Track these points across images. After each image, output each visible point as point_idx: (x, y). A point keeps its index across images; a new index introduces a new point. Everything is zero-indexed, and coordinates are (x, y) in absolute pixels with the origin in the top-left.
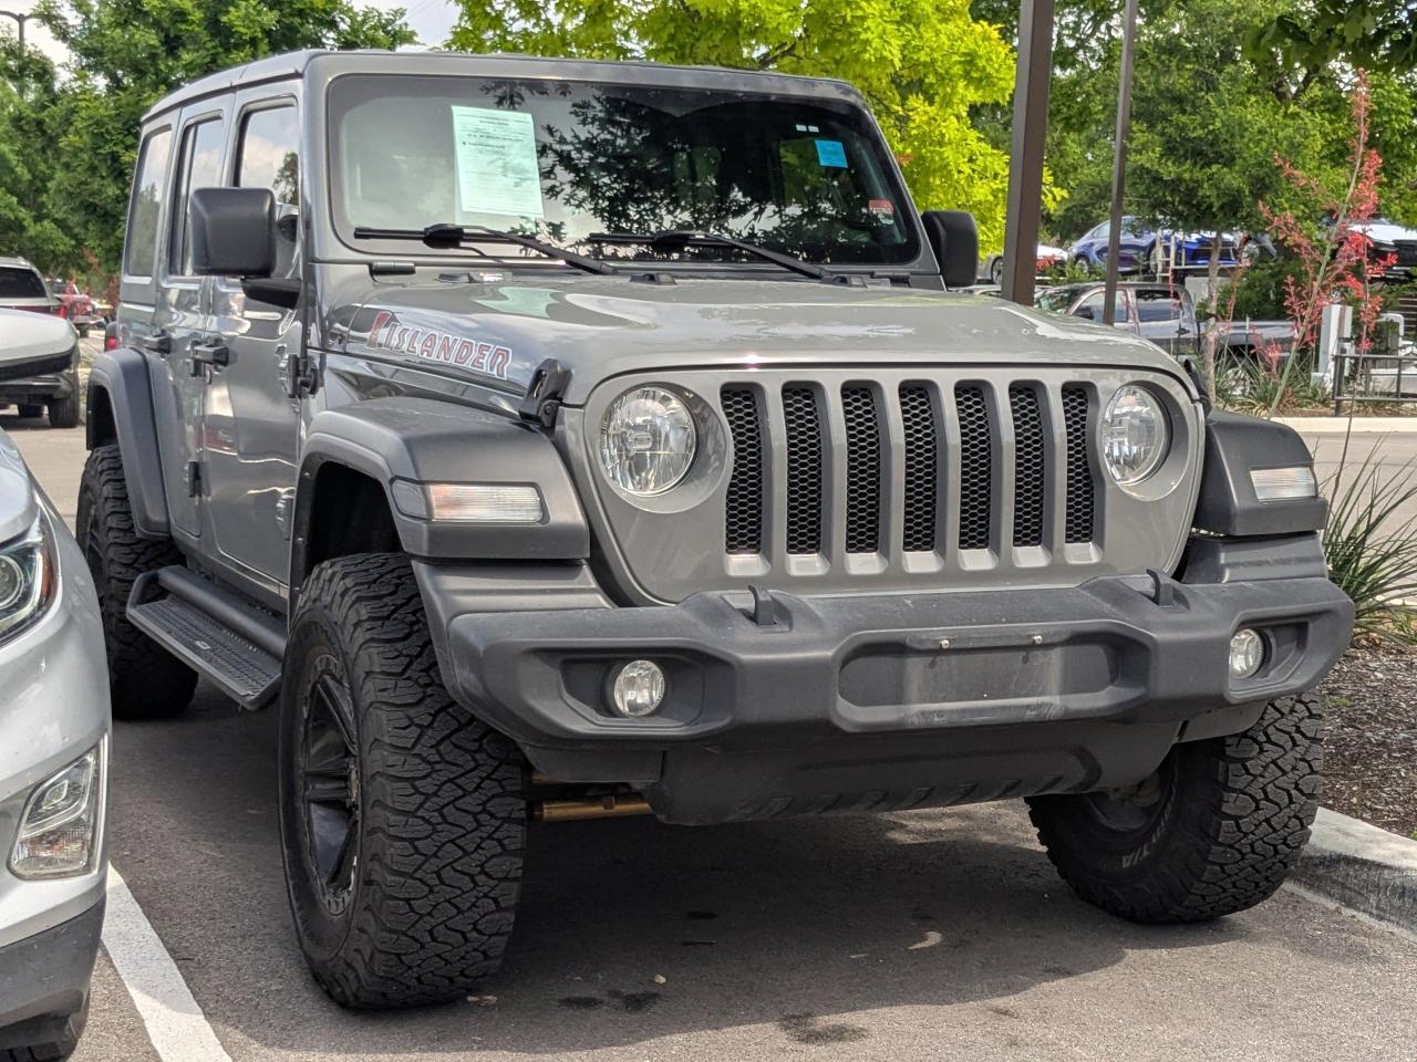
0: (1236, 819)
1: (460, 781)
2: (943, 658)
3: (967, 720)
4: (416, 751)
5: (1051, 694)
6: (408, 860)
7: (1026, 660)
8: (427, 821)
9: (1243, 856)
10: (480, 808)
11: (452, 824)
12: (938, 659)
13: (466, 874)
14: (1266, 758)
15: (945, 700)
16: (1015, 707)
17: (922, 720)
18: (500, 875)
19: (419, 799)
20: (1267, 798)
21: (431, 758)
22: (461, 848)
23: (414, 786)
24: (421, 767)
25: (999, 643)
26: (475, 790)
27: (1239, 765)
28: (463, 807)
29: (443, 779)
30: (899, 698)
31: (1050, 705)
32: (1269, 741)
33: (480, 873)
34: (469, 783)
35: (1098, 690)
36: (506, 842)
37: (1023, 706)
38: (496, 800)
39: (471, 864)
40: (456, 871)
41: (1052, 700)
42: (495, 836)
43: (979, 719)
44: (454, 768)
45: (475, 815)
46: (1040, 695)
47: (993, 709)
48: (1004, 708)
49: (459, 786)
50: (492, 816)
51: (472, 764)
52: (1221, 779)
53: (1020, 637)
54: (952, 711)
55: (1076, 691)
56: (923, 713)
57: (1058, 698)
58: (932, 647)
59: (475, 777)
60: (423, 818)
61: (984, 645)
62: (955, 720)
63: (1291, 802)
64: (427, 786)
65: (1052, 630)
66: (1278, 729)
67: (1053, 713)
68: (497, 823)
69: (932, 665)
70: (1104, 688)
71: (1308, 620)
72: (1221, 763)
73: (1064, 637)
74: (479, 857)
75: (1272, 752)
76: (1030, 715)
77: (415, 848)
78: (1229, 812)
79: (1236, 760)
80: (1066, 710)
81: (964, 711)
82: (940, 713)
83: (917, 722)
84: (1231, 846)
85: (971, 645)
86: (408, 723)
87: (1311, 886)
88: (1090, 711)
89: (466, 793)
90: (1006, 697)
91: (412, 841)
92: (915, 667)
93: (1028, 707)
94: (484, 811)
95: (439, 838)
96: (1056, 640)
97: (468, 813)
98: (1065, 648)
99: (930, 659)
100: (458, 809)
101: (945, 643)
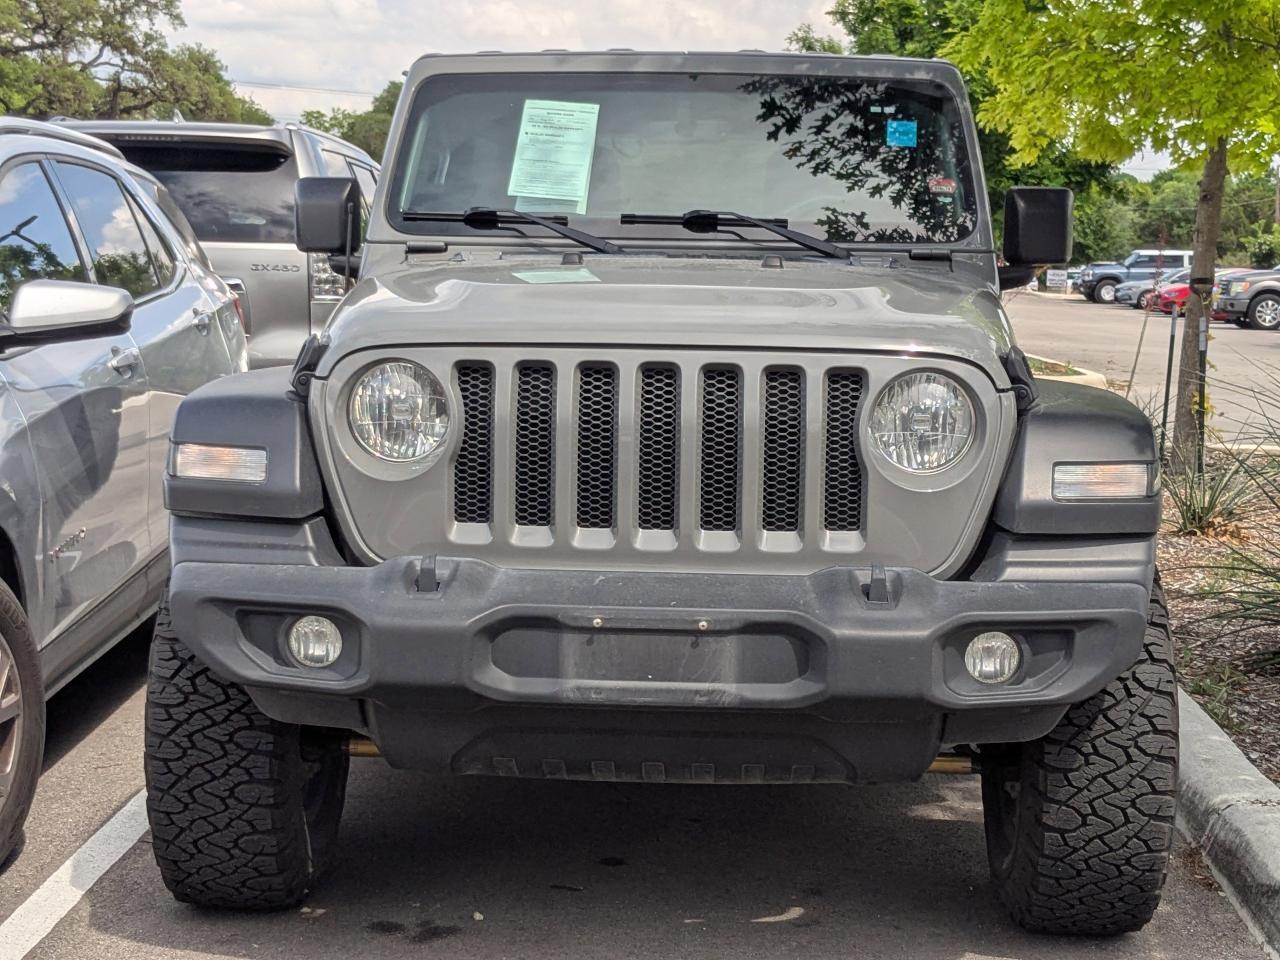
0: (1062, 832)
1: (210, 712)
2: (602, 636)
3: (627, 699)
4: (174, 681)
5: (726, 681)
6: (163, 778)
7: (695, 645)
8: (177, 745)
9: (1079, 873)
10: (227, 738)
11: (201, 750)
12: (596, 637)
13: (217, 796)
14: (1092, 771)
15: (604, 677)
16: (682, 691)
17: (578, 694)
18: (250, 800)
19: (171, 724)
20: (1095, 813)
21: (185, 689)
22: (210, 772)
23: (168, 712)
24: (175, 696)
26: (224, 721)
27: (1062, 776)
28: (211, 735)
29: (194, 709)
30: (555, 672)
31: (724, 692)
32: (1096, 752)
33: (229, 797)
34: (219, 714)
35: (783, 681)
36: (252, 771)
37: (690, 691)
38: (243, 733)
39: (221, 787)
40: (206, 792)
41: (730, 689)
42: (242, 765)
43: (641, 700)
44: (205, 700)
45: (221, 744)
46: (713, 681)
47: (657, 691)
48: (668, 691)
49: (209, 717)
50: (238, 745)
51: (223, 698)
52: (1041, 788)
53: (686, 621)
54: (611, 690)
55: (757, 680)
56: (579, 689)
57: (734, 685)
58: (586, 624)
59: (223, 710)
60: (173, 741)
61: (643, 626)
62: (615, 698)
63: (1127, 821)
64: (180, 714)
65: (722, 617)
66: (1107, 741)
67: (726, 700)
68: (244, 753)
69: (590, 642)
70: (791, 680)
71: (1074, 628)
72: (1041, 772)
73: (736, 625)
74: (228, 782)
75: (1100, 765)
76: (700, 700)
77: (168, 767)
78: (1050, 823)
79: (1055, 770)
80: (742, 698)
81: (623, 690)
82: (598, 690)
83: (572, 696)
84: (1061, 860)
85: (629, 625)
86: (171, 655)
87: (1255, 916)
88: (771, 702)
89: (214, 724)
90: (672, 680)
91: (165, 761)
92: (570, 643)
93: (697, 692)
94: (230, 741)
95: (189, 761)
96: (727, 627)
97: (216, 741)
98: (742, 636)
99: (587, 636)
100: (206, 737)
101: (597, 622)
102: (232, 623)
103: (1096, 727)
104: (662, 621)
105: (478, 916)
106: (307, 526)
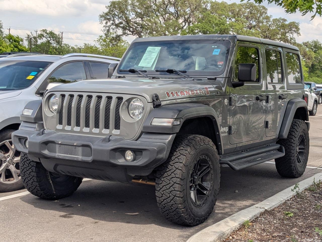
3: (65, 158)
7: (75, 148)
9: (164, 207)
13: (28, 174)
15: (62, 154)
16: (73, 157)
18: (33, 175)
22: (27, 169)
25: (70, 144)
27: (158, 185)
30: (55, 152)
31: (79, 158)
33: (30, 174)
36: (33, 170)
39: (28, 172)
40: (26, 173)
41: (80, 157)
42: (31, 168)
43: (67, 158)
46: (77, 156)
48: (71, 157)
54: (63, 156)
55: (84, 156)
56: (58, 155)
57: (81, 157)
62: (63, 158)
65: (78, 143)
67: (80, 160)
68: (31, 166)
69: (60, 146)
70: (90, 156)
71: (142, 151)
73: (81, 145)
76: (76, 159)
80: (82, 160)
81: (64, 156)
82: (61, 156)
83: (57, 157)
84: (160, 204)
88: (87, 161)
90: (72, 155)
92: (57, 146)
93: (75, 158)
94: (30, 164)
95: (24, 167)
96: (79, 145)
97: (28, 163)
98: (83, 147)
99: (59, 145)
100: (26, 163)
101: (60, 142)
102: (18, 140)
103: (164, 175)
104: (70, 143)
105: (79, 205)
106: (37, 124)
